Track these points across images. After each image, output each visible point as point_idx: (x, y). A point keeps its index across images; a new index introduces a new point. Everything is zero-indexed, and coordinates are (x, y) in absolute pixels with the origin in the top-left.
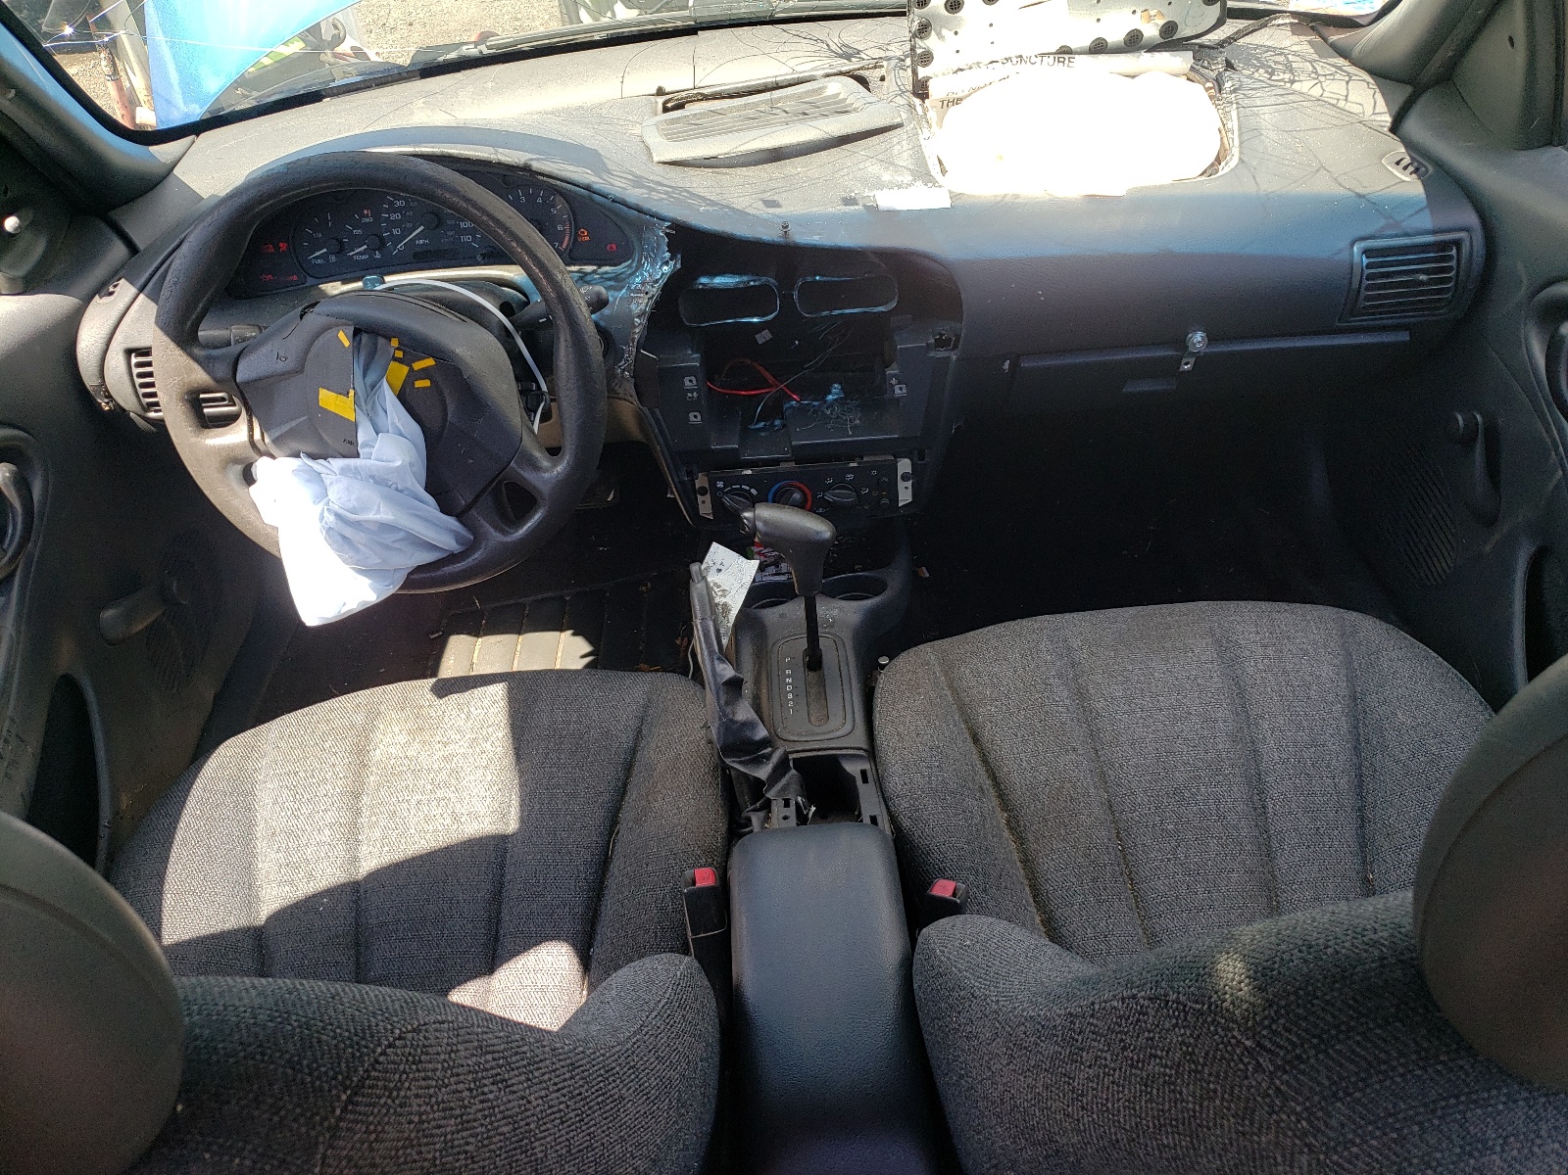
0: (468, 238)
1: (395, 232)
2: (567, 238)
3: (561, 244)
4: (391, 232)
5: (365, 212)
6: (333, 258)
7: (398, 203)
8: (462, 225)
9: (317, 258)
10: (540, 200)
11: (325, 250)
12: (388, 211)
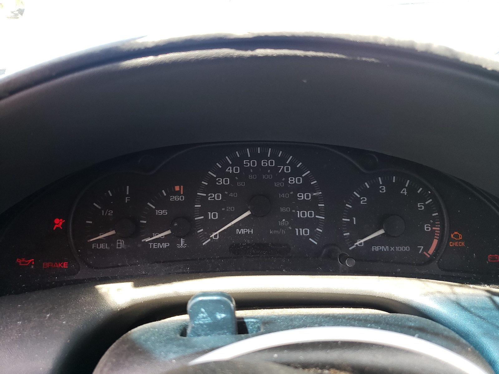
0: (303, 232)
1: (211, 216)
2: (435, 242)
3: (427, 249)
4: (206, 216)
5: (177, 188)
6: (121, 244)
7: (222, 182)
8: (300, 214)
9: (99, 241)
10: (404, 192)
11: (112, 233)
12: (207, 190)
